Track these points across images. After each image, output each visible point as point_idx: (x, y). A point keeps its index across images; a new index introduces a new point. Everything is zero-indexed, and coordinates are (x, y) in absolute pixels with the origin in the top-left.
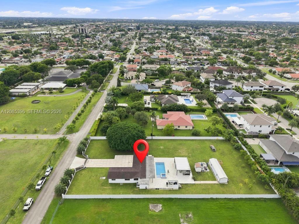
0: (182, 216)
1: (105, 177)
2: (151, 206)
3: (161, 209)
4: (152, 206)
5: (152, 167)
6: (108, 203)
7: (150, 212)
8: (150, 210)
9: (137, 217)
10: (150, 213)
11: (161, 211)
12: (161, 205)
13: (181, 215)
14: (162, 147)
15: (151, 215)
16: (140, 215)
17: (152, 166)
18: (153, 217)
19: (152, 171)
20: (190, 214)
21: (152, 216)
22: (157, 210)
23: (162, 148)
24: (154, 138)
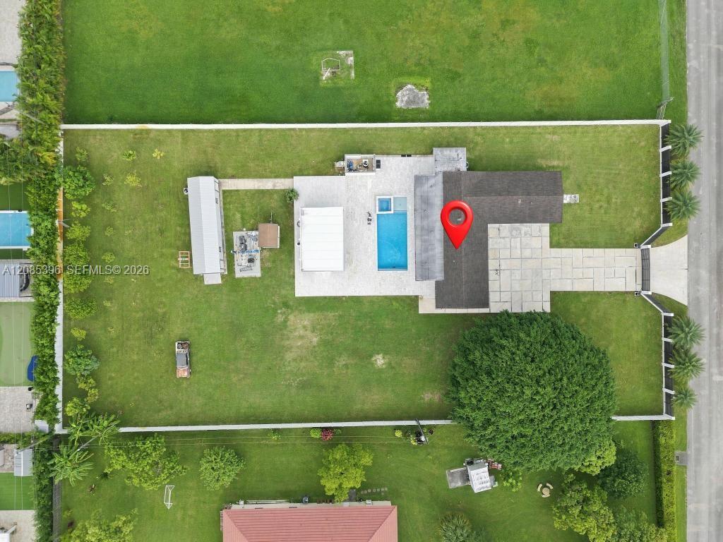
0: (347, 72)
1: (565, 202)
2: (425, 102)
3: (399, 94)
4: (423, 102)
5: (425, 223)
6: (537, 110)
7: (427, 83)
8: (426, 90)
9: (461, 71)
10: (428, 80)
11: (400, 88)
12: (398, 104)
13: (350, 74)
14: (380, 361)
15: (426, 76)
16: (454, 76)
17: (422, 228)
18: (421, 70)
19: (424, 207)
20: (328, 79)
21: (423, 74)
22: (410, 90)
23: (380, 356)
24: (413, 423)
